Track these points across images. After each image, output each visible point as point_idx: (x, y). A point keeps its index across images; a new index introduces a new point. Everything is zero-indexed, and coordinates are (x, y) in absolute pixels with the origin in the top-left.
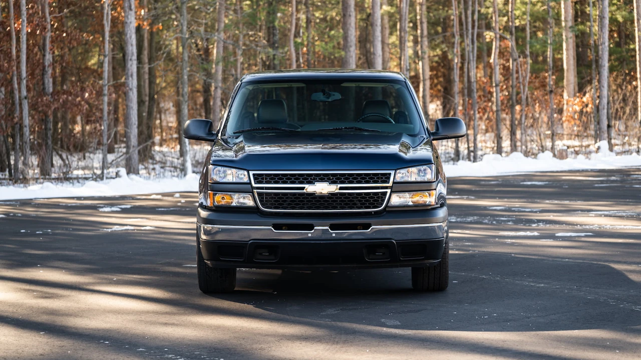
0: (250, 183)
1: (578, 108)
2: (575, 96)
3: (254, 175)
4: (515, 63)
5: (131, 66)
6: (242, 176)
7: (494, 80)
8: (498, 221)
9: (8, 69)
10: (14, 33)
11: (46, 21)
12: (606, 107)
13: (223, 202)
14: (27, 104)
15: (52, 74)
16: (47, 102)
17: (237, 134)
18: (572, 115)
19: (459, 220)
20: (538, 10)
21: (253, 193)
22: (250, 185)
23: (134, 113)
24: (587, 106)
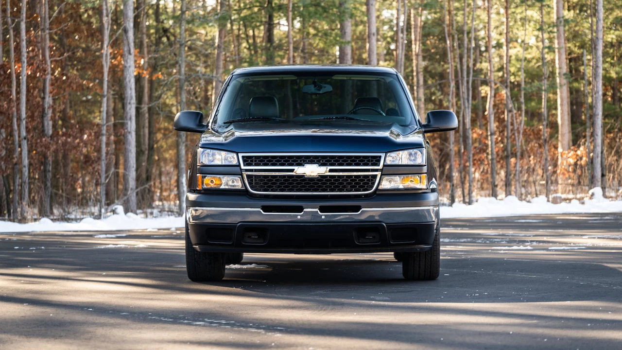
0: (239, 166)
1: (572, 161)
2: (569, 148)
3: (243, 157)
4: (510, 115)
5: (130, 109)
6: (232, 158)
7: (489, 128)
8: (491, 242)
9: (8, 110)
10: (14, 76)
11: (46, 63)
12: (600, 155)
13: (212, 185)
14: (26, 144)
15: (52, 117)
16: (47, 142)
17: (228, 123)
18: (566, 168)
19: (452, 240)
20: (532, 66)
21: (242, 175)
22: (239, 168)
23: (132, 156)
24: (581, 158)
